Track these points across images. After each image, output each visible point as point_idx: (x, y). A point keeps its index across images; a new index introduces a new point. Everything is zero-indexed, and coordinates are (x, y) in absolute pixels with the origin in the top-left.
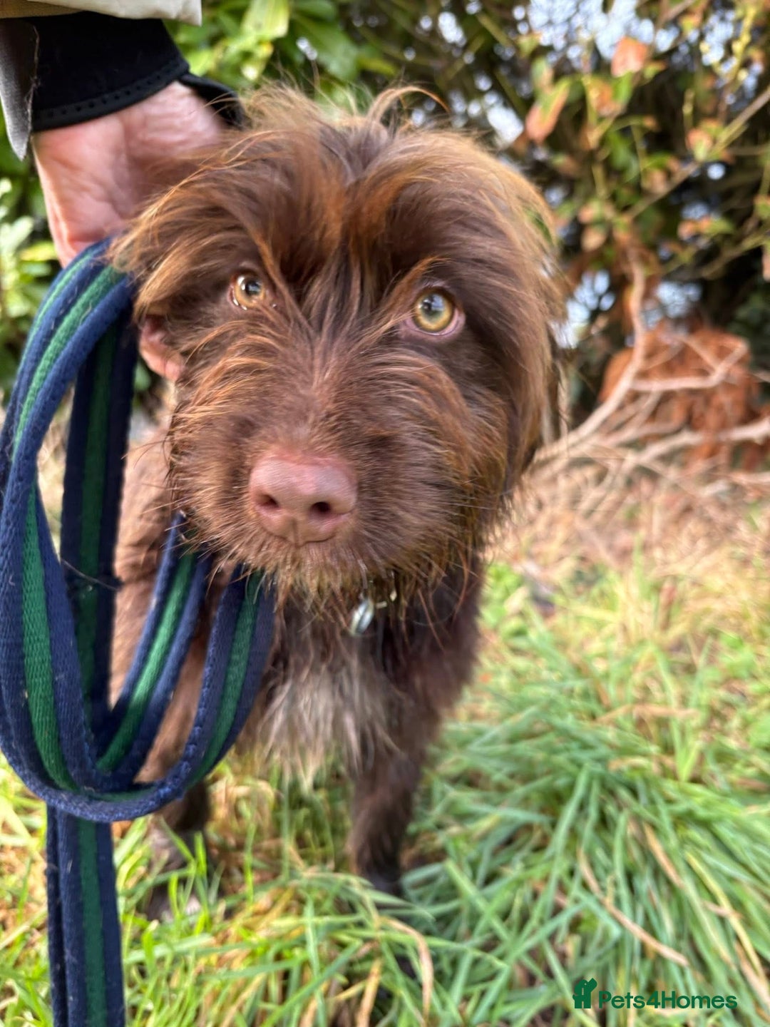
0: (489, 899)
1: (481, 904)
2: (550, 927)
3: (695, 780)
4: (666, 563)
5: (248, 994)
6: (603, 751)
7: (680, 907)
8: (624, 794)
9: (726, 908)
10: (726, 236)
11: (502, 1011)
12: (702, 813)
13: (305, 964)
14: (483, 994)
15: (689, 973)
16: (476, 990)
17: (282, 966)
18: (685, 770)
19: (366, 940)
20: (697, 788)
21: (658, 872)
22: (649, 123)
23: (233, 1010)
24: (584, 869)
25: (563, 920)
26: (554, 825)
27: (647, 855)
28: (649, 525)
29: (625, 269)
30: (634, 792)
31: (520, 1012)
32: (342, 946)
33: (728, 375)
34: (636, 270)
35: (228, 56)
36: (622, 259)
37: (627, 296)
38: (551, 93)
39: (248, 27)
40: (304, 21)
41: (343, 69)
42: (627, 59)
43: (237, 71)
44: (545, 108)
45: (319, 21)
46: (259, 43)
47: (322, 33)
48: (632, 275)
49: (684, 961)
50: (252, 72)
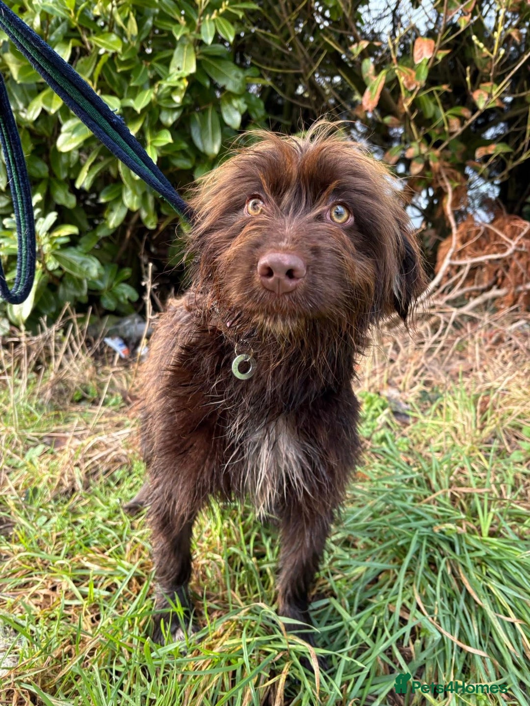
0: (358, 620)
1: (354, 624)
2: (397, 635)
3: (492, 534)
4: (486, 381)
5: (211, 686)
6: (431, 520)
8: (445, 547)
9: (513, 618)
10: (507, 155)
11: (370, 689)
12: (496, 556)
13: (243, 667)
14: (356, 679)
15: (488, 661)
16: (352, 677)
17: (231, 669)
18: (486, 530)
19: (280, 650)
20: (494, 540)
21: (468, 598)
22: (445, 88)
23: (201, 696)
24: (417, 597)
25: (407, 629)
26: (399, 570)
28: (473, 355)
29: (441, 184)
30: (452, 546)
31: (382, 689)
32: (267, 653)
33: (519, 245)
34: (448, 184)
35: (161, 91)
36: (439, 178)
37: (444, 201)
38: (375, 79)
39: (172, 70)
40: (207, 59)
41: (235, 86)
42: (422, 51)
43: (170, 98)
44: (372, 89)
45: (217, 58)
46: (180, 79)
47: (220, 65)
48: (446, 187)
49: (484, 654)
50: (177, 99)
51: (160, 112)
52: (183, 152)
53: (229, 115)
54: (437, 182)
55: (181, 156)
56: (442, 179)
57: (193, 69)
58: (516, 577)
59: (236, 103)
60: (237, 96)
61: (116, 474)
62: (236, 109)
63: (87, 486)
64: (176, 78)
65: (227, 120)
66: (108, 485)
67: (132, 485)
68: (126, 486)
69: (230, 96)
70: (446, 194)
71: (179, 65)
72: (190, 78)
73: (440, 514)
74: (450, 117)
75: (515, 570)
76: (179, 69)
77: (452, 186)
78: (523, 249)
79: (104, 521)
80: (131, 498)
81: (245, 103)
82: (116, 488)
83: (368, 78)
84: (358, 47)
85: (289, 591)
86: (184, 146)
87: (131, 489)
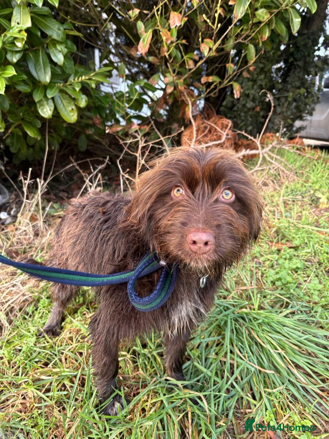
0: (211, 371)
3: (260, 308)
6: (233, 308)
7: (267, 353)
8: (241, 321)
9: (280, 351)
12: (266, 320)
14: (219, 401)
15: (275, 375)
16: (217, 401)
18: (256, 307)
19: (181, 399)
20: (262, 311)
21: (257, 343)
22: (184, 42)
24: (236, 350)
26: (223, 338)
27: (252, 338)
30: (244, 319)
33: (227, 135)
34: (188, 99)
35: (6, 39)
36: (182, 95)
37: (187, 109)
38: (145, 34)
39: (13, 24)
40: (36, 17)
41: (58, 35)
42: (174, 20)
43: (13, 43)
44: (144, 40)
45: (43, 16)
46: (20, 31)
47: (46, 21)
48: (187, 100)
49: (273, 372)
50: (20, 45)
51: (6, 53)
52: (24, 81)
53: (55, 55)
54: (181, 96)
55: (23, 84)
56: (184, 95)
57: (28, 24)
58: (278, 330)
59: (59, 47)
60: (61, 43)
61: (27, 310)
62: (60, 52)
63: (10, 322)
64: (17, 30)
65: (54, 59)
66: (25, 319)
67: (40, 315)
68: (37, 316)
69: (55, 42)
70: (188, 105)
71: (18, 21)
72: (27, 30)
73: (234, 303)
74: (188, 59)
75: (277, 326)
76: (18, 24)
77: (191, 100)
78: (229, 137)
79: (35, 345)
80: (44, 324)
81: (66, 47)
82: (30, 319)
83: (141, 33)
84: (133, 13)
85: (174, 365)
86: (25, 77)
87: (41, 317)
